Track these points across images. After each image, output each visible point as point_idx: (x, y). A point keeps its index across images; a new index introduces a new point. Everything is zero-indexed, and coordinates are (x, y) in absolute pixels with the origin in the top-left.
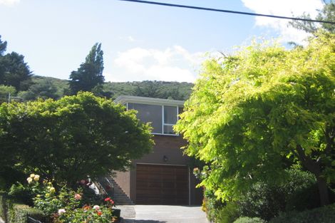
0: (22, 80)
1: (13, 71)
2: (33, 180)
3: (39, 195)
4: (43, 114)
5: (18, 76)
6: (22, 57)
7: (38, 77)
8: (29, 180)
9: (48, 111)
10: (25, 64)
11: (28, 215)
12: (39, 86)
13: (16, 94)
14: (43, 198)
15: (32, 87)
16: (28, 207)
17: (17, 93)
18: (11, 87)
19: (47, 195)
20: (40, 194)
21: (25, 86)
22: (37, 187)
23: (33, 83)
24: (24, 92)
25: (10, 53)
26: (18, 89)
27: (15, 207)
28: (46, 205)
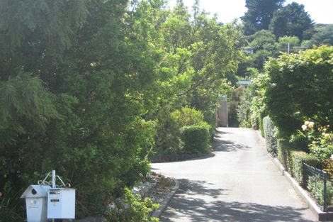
0: (304, 29)
1: (295, 21)
2: (308, 128)
3: (314, 142)
4: (317, 62)
5: (300, 25)
6: (302, 6)
7: (320, 25)
8: (304, 127)
9: (321, 59)
10: (306, 13)
11: (303, 161)
12: (322, 34)
13: (299, 44)
14: (319, 144)
15: (315, 35)
16: (305, 153)
17: (301, 42)
18: (294, 37)
19: (323, 141)
20: (316, 140)
21: (308, 35)
22: (313, 134)
23: (315, 32)
24: (307, 42)
25: (291, 3)
26: (301, 38)
27: (292, 155)
28: (322, 152)
